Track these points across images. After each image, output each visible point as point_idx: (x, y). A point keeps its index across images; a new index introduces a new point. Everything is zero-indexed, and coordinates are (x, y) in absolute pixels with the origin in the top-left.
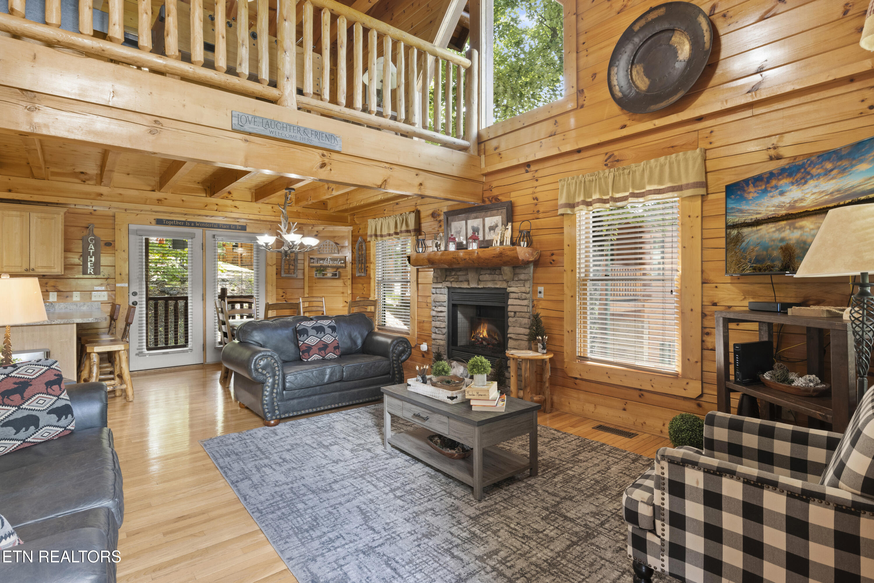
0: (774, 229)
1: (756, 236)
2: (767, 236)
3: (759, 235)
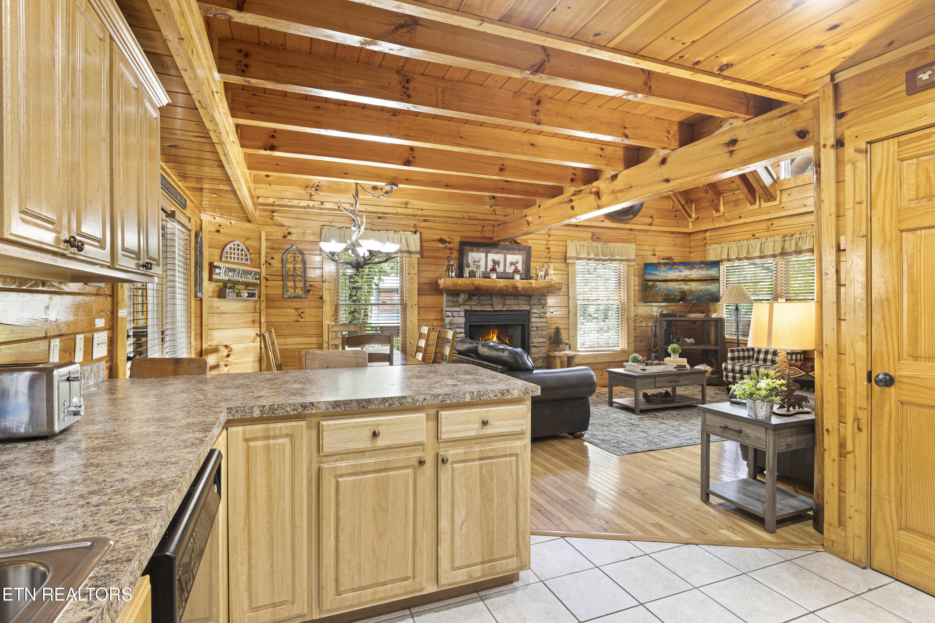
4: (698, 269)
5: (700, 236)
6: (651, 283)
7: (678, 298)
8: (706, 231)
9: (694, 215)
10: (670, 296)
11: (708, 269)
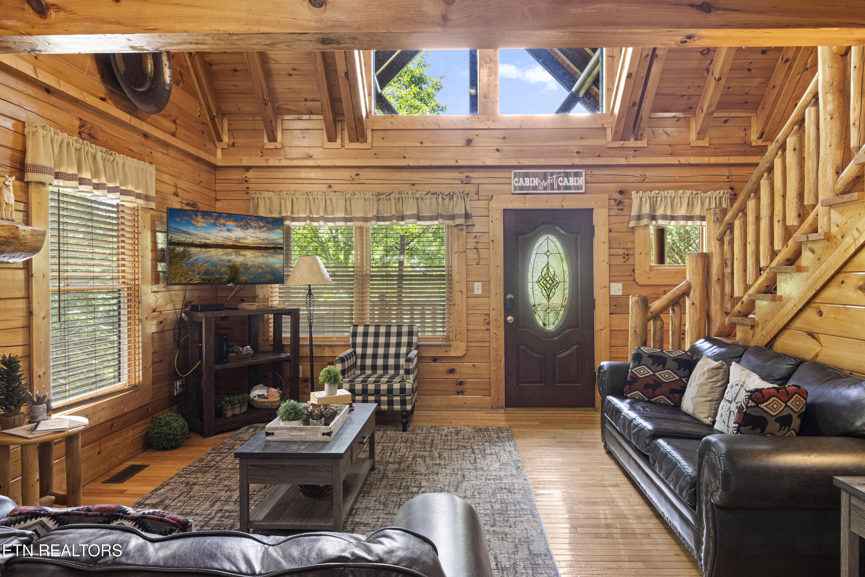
0: (222, 253)
1: (205, 255)
2: (216, 257)
3: (208, 255)
4: (255, 228)
5: (237, 175)
6: (181, 249)
7: (226, 277)
8: (248, 168)
9: (226, 138)
10: (213, 273)
11: (269, 229)
